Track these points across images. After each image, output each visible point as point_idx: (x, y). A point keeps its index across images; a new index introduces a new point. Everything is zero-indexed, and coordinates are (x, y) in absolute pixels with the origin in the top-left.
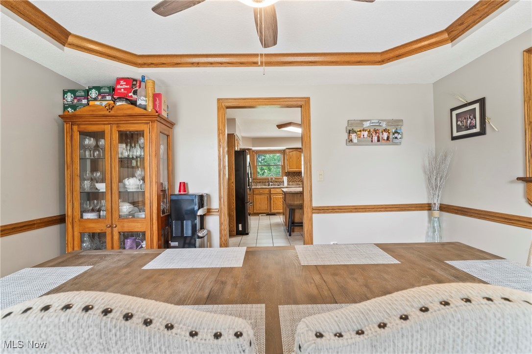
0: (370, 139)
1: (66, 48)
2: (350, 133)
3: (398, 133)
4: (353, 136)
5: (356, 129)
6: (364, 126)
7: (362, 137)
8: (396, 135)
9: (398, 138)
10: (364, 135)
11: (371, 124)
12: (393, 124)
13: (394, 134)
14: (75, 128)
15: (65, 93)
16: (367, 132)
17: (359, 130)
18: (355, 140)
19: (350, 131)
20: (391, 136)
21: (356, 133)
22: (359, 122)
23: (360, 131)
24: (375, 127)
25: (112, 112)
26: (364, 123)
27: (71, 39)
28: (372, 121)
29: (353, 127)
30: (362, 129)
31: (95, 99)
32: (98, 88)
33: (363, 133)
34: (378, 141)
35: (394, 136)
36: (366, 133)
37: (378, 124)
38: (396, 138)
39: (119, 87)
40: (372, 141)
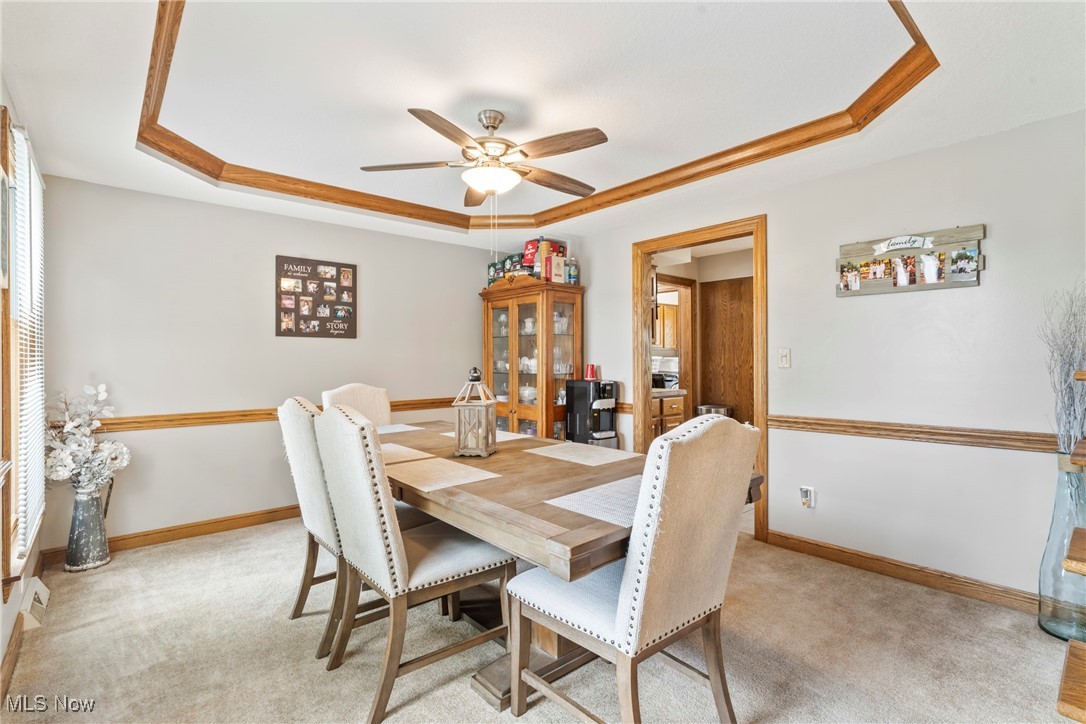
0: (891, 280)
1: (470, 231)
2: (842, 272)
3: (967, 257)
4: (851, 276)
5: (857, 263)
6: (876, 254)
7: (871, 276)
8: (962, 264)
9: (968, 270)
10: (875, 273)
11: (891, 248)
12: (952, 240)
13: (954, 262)
14: (490, 304)
15: (489, 267)
16: (883, 266)
17: (863, 263)
18: (855, 286)
19: (843, 267)
20: (949, 268)
21: (857, 269)
22: (864, 246)
23: (867, 265)
24: (903, 252)
25: (513, 286)
26: (875, 247)
27: (472, 221)
28: (893, 241)
29: (849, 260)
30: (870, 259)
31: (509, 271)
32: (511, 257)
33: (873, 268)
34: (912, 281)
35: (954, 267)
36: (880, 269)
37: (908, 245)
38: (962, 270)
39: (527, 252)
40: (895, 284)
